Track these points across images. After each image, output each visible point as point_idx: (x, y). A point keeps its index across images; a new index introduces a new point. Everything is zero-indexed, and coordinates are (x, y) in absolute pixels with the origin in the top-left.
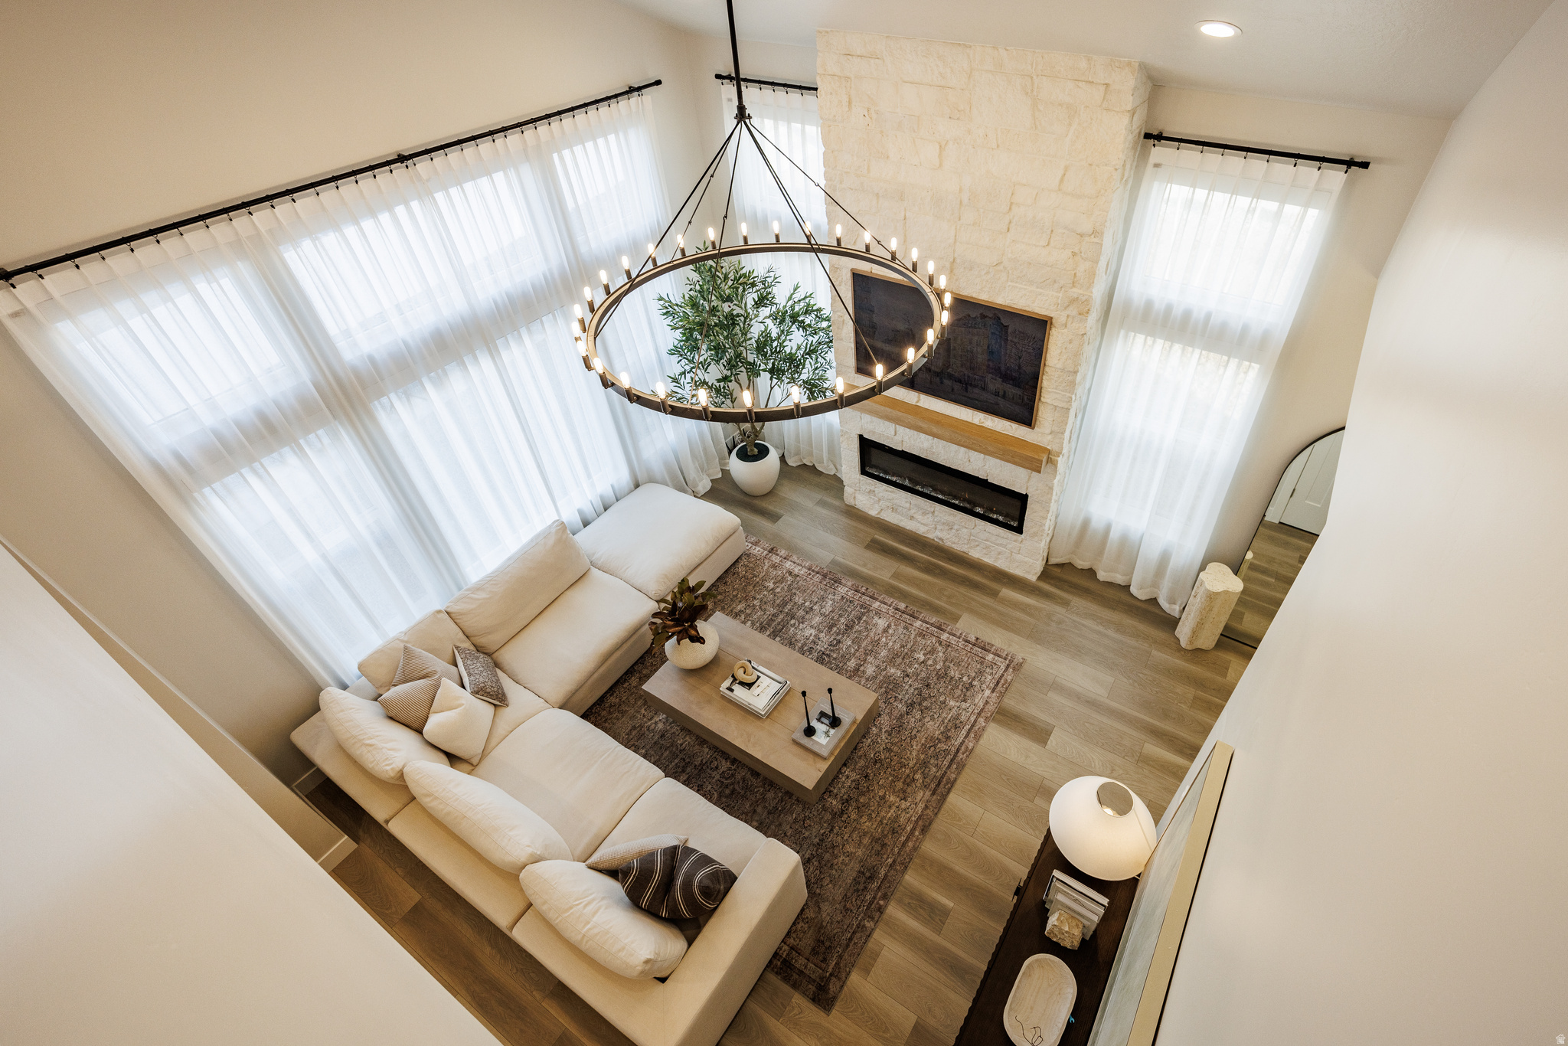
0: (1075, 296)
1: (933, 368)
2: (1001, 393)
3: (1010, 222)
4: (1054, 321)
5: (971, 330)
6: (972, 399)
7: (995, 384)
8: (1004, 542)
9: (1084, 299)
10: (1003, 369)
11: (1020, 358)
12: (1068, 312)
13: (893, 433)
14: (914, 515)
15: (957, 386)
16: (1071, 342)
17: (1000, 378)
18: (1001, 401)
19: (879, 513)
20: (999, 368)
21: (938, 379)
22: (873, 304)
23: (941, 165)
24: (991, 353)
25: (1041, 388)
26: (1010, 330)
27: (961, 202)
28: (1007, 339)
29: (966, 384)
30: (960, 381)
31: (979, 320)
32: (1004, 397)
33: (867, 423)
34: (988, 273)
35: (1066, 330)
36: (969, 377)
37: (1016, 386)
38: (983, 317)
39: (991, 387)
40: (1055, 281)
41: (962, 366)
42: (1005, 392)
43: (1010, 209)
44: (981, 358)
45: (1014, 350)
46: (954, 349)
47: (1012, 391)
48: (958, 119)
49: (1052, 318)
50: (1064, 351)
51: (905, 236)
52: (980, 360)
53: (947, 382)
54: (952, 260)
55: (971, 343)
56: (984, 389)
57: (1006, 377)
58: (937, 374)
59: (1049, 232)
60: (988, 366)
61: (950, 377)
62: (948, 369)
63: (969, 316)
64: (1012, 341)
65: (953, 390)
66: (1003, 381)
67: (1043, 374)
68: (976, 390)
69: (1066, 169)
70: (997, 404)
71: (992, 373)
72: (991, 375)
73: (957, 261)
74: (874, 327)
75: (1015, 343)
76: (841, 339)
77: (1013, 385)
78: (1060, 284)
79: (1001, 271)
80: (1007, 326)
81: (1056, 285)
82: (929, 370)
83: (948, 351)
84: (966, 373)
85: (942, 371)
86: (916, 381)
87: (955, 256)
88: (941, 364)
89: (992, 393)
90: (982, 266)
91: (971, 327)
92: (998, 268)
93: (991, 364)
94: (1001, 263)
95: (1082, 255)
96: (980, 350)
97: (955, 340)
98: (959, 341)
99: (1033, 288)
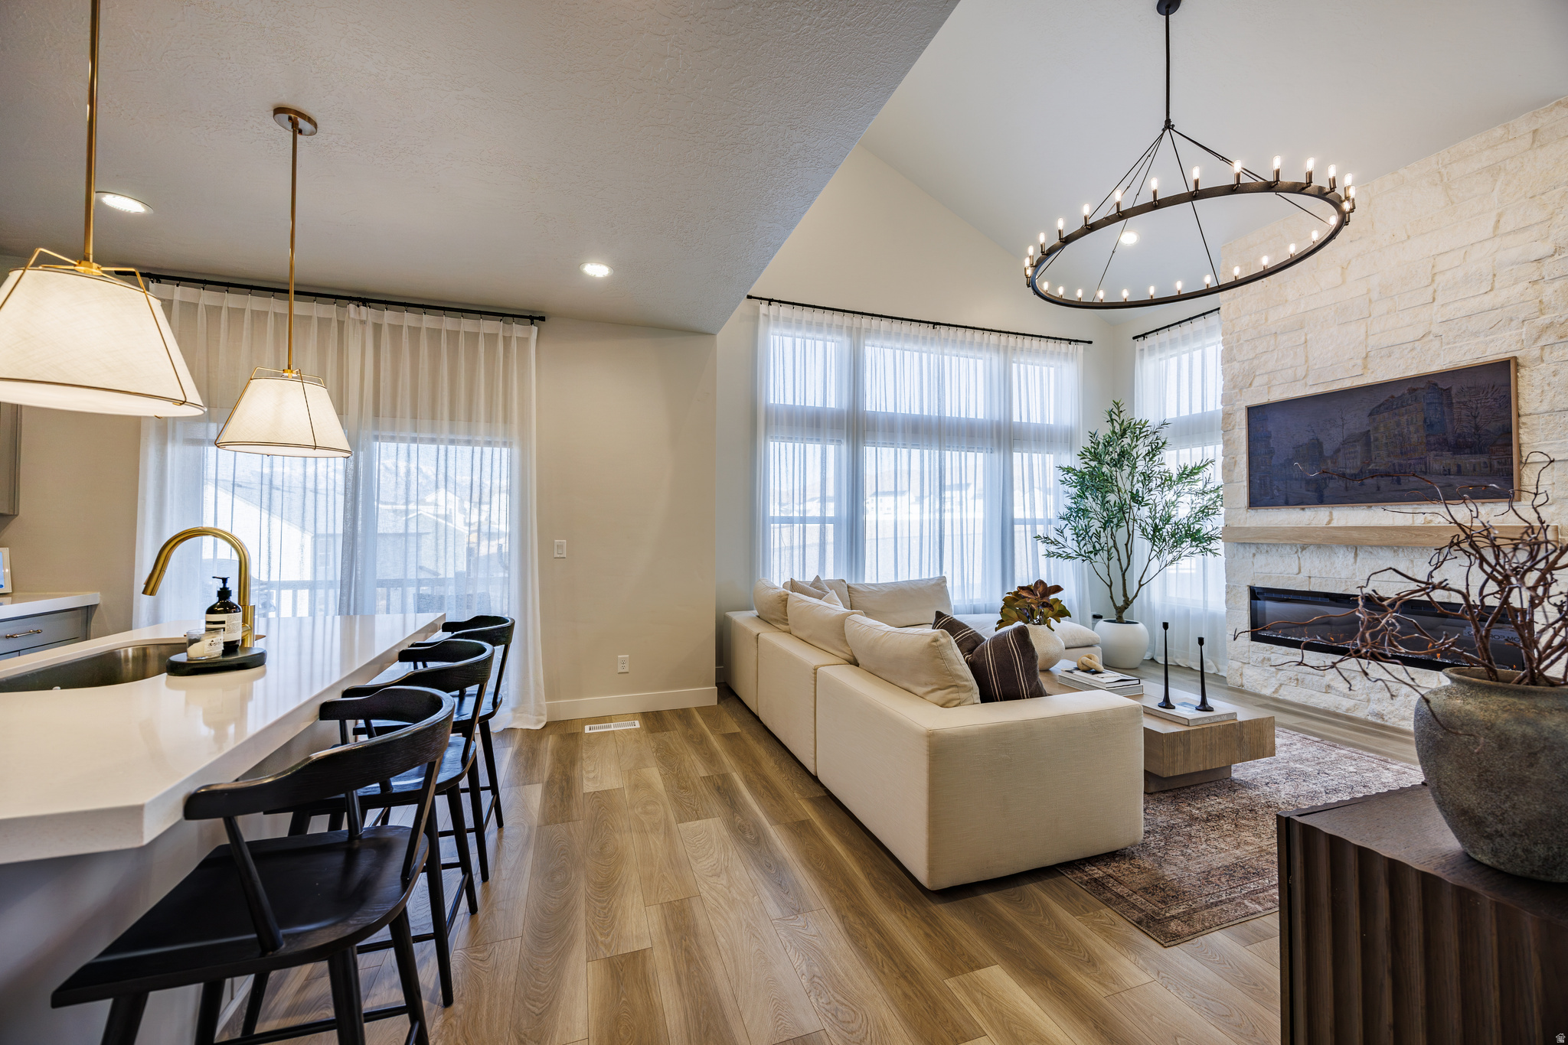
0: (1548, 321)
1: (1348, 471)
2: (1454, 469)
3: (1435, 291)
4: (1520, 361)
5: (1396, 411)
6: (1407, 491)
7: (1438, 462)
10: (1451, 438)
11: (1475, 417)
12: (1541, 343)
13: (1296, 571)
14: (1332, 683)
15: (1384, 482)
17: (1449, 451)
18: (1454, 480)
19: (1276, 691)
20: (1445, 439)
21: (1356, 482)
22: (1269, 429)
23: (1344, 282)
24: (1431, 426)
25: (1520, 446)
26: (1454, 392)
27: (1370, 301)
28: (1452, 403)
29: (1397, 476)
30: (1387, 475)
31: (1407, 396)
32: (1458, 472)
33: (1261, 567)
34: (1413, 349)
35: (1544, 365)
36: (1400, 465)
37: (1475, 453)
38: (1412, 391)
39: (1436, 466)
40: (1512, 320)
41: (1389, 456)
42: (1459, 466)
43: (1433, 281)
44: (1415, 436)
45: (1464, 412)
46: (1376, 439)
47: (1471, 461)
48: (1360, 238)
49: (1515, 358)
50: (1546, 388)
51: (1307, 356)
52: (1414, 440)
53: (1369, 481)
54: (1364, 355)
55: (1398, 425)
56: (1425, 473)
57: (1459, 447)
58: (1354, 477)
59: (1490, 277)
60: (1428, 444)
61: (1374, 474)
62: (1369, 465)
63: (1393, 397)
64: (1459, 403)
65: (1378, 488)
66: (1454, 454)
67: (1518, 427)
68: (1413, 479)
69: (1500, 215)
70: (1449, 485)
71: (1435, 450)
72: (1435, 452)
73: (1372, 354)
74: (1271, 452)
75: (1464, 403)
76: (1232, 482)
77: (1471, 453)
78: (1521, 320)
79: (1431, 341)
80: (1449, 389)
81: (1514, 324)
82: (1343, 476)
83: (1368, 444)
84: (1396, 461)
85: (1361, 471)
86: (1326, 493)
87: (1369, 350)
88: (1359, 463)
89: (1440, 474)
90: (1404, 346)
91: (1397, 408)
92: (1426, 339)
93: (1432, 439)
94: (1430, 332)
95: (1547, 278)
96: (1412, 429)
97: (1376, 429)
98: (1382, 429)
99: (1481, 338)
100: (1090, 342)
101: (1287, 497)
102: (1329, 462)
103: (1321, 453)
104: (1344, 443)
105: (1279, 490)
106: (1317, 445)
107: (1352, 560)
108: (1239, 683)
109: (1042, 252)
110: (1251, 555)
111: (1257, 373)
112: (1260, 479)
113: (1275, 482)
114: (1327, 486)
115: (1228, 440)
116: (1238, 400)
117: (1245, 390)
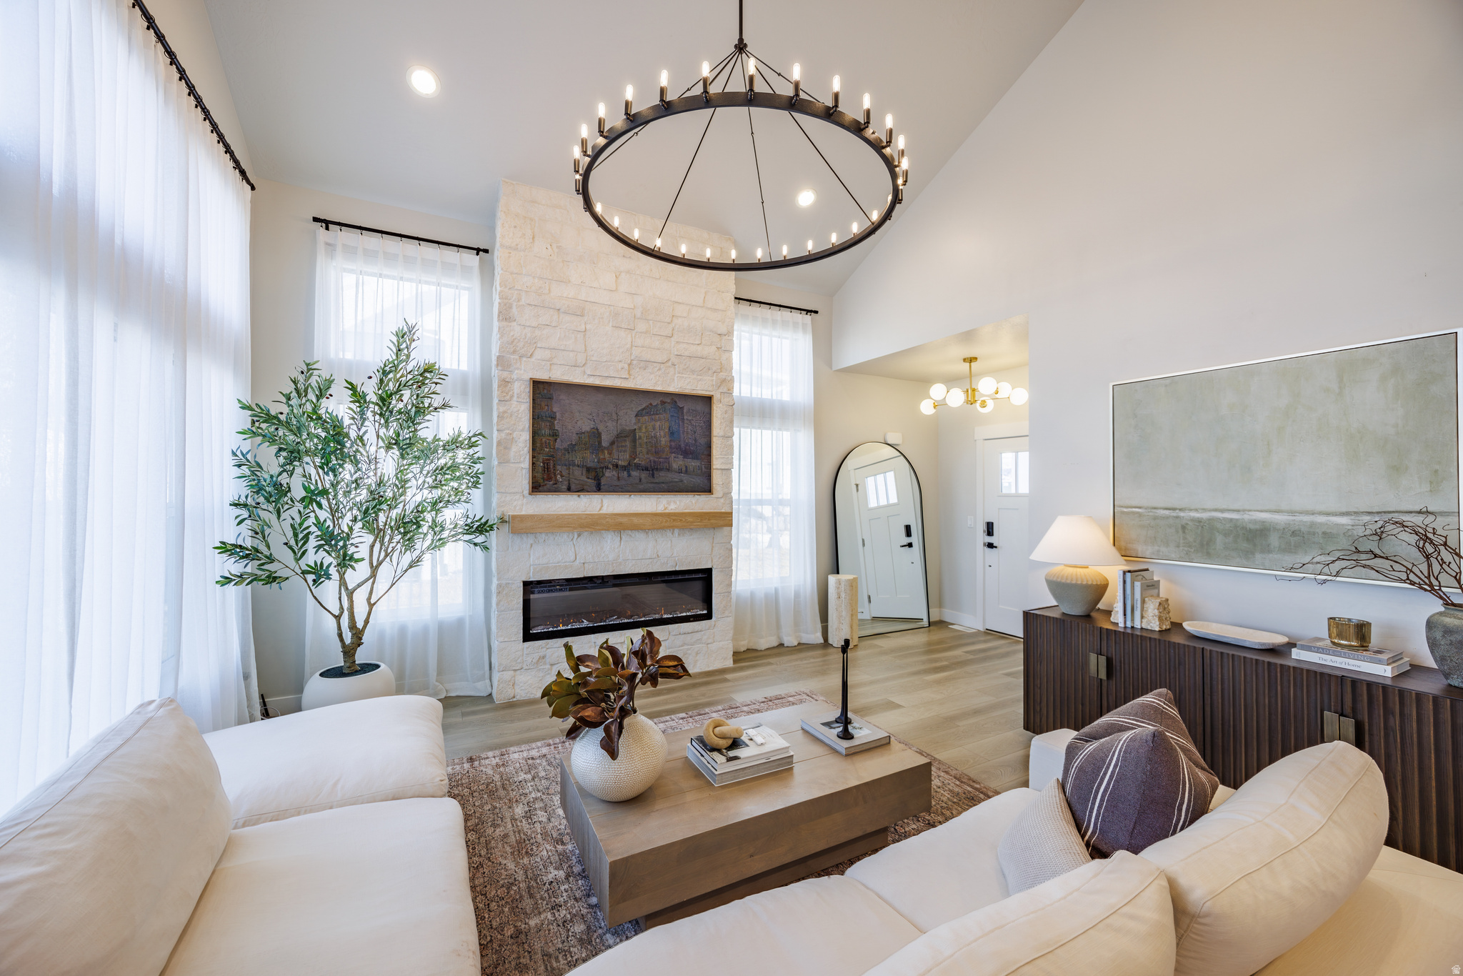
0: (723, 377)
1: (620, 463)
2: (684, 469)
3: (673, 329)
4: (715, 399)
5: (653, 417)
6: (659, 483)
7: (677, 462)
8: (698, 636)
9: (729, 378)
10: (683, 445)
11: (694, 433)
12: (721, 390)
13: (572, 558)
15: (644, 475)
16: (726, 412)
17: (681, 455)
18: (684, 477)
20: (680, 446)
21: (625, 473)
22: (554, 410)
23: (617, 288)
24: (672, 434)
25: (714, 456)
26: (685, 411)
27: (635, 316)
28: (684, 419)
29: (653, 470)
30: (647, 469)
31: (660, 406)
32: (686, 472)
33: (538, 558)
34: (660, 369)
35: (720, 405)
36: (654, 462)
37: (694, 459)
38: (663, 403)
39: (675, 466)
40: (709, 369)
41: (648, 453)
42: (686, 467)
43: (672, 320)
44: (664, 441)
45: (690, 427)
46: (640, 438)
47: (693, 464)
49: (713, 396)
50: (722, 421)
51: (585, 345)
52: (663, 443)
53: (635, 473)
54: (628, 362)
55: (654, 429)
56: (668, 470)
57: (686, 453)
58: (624, 468)
59: (701, 334)
60: (670, 447)
61: (638, 467)
62: (635, 459)
63: (651, 404)
64: (687, 419)
65: (640, 480)
66: (684, 458)
67: (713, 444)
68: (662, 474)
70: (682, 481)
71: (674, 453)
72: (673, 454)
73: (635, 362)
74: (555, 435)
75: (690, 421)
76: (508, 462)
77: (692, 458)
78: (713, 371)
79: (670, 367)
80: (683, 408)
81: (710, 372)
82: (617, 466)
83: (634, 441)
84: (652, 458)
85: (629, 464)
86: (603, 481)
87: (632, 358)
88: (628, 457)
89: (676, 472)
90: (655, 365)
91: (653, 414)
92: (667, 364)
93: (673, 444)
94: (669, 360)
95: (723, 349)
96: (662, 433)
97: (640, 429)
98: (644, 430)
99: (695, 376)
100: (252, 189)
101: (569, 484)
102: (606, 452)
103: (600, 443)
104: (618, 436)
105: (562, 476)
106: (596, 434)
107: (618, 543)
110: (529, 546)
111: (539, 345)
112: (544, 464)
113: (559, 467)
114: (604, 475)
115: (505, 412)
116: (518, 369)
117: (524, 359)
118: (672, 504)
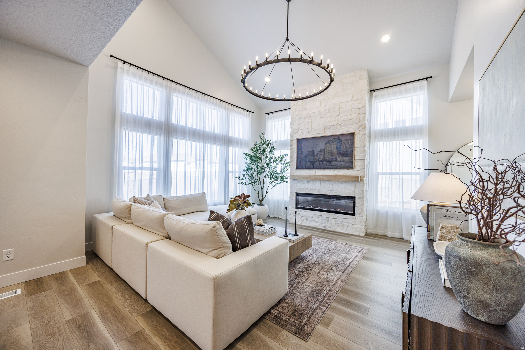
0: (361, 124)
1: (320, 160)
2: (342, 160)
3: (340, 113)
4: (355, 133)
5: (331, 144)
6: (333, 166)
7: (339, 158)
8: (349, 220)
9: (363, 124)
10: (342, 152)
11: (347, 147)
12: (359, 130)
13: (307, 188)
14: (314, 220)
15: (328, 163)
16: (362, 138)
17: (341, 155)
18: (342, 163)
19: (301, 223)
20: (341, 152)
21: (322, 163)
22: (302, 146)
23: (320, 106)
24: (338, 148)
25: (355, 155)
26: (343, 140)
27: (326, 112)
28: (342, 143)
29: (331, 161)
30: (329, 161)
31: (333, 140)
32: (343, 161)
33: (299, 187)
34: (335, 127)
35: (360, 135)
36: (331, 158)
37: (346, 156)
38: (334, 139)
39: (339, 159)
40: (354, 123)
41: (329, 156)
42: (343, 160)
43: (339, 110)
44: (335, 151)
45: (345, 145)
46: (326, 151)
47: (346, 158)
48: (325, 95)
49: (354, 132)
50: (360, 141)
51: (311, 126)
52: (334, 152)
53: (325, 163)
54: (324, 127)
55: (331, 148)
56: (336, 161)
57: (343, 155)
58: (321, 161)
59: (351, 111)
60: (337, 153)
61: (326, 160)
62: (325, 158)
63: (330, 140)
64: (344, 143)
65: (326, 165)
66: (342, 156)
67: (355, 150)
68: (334, 162)
69: (353, 95)
70: (341, 165)
72: (338, 156)
73: (326, 127)
74: (302, 153)
75: (345, 143)
76: (292, 161)
77: (345, 156)
78: (356, 123)
79: (338, 126)
80: (342, 139)
81: (355, 124)
82: (319, 161)
83: (324, 152)
84: (330, 157)
85: (323, 160)
86: (315, 165)
87: (325, 126)
88: (322, 157)
89: (339, 162)
90: (333, 126)
91: (331, 143)
92: (337, 125)
93: (338, 152)
94: (338, 123)
95: (361, 113)
96: (334, 149)
97: (326, 148)
98: (328, 148)
99: (348, 127)
100: (253, 113)
101: (306, 166)
102: (316, 156)
103: (314, 154)
104: (319, 151)
105: (304, 164)
106: (313, 151)
107: (320, 184)
108: (292, 221)
109: (250, 68)
110: (296, 183)
111: (299, 129)
112: (299, 161)
113: (303, 162)
114: (315, 163)
115: (292, 148)
116: (294, 137)
117: (296, 134)
118: (339, 173)
